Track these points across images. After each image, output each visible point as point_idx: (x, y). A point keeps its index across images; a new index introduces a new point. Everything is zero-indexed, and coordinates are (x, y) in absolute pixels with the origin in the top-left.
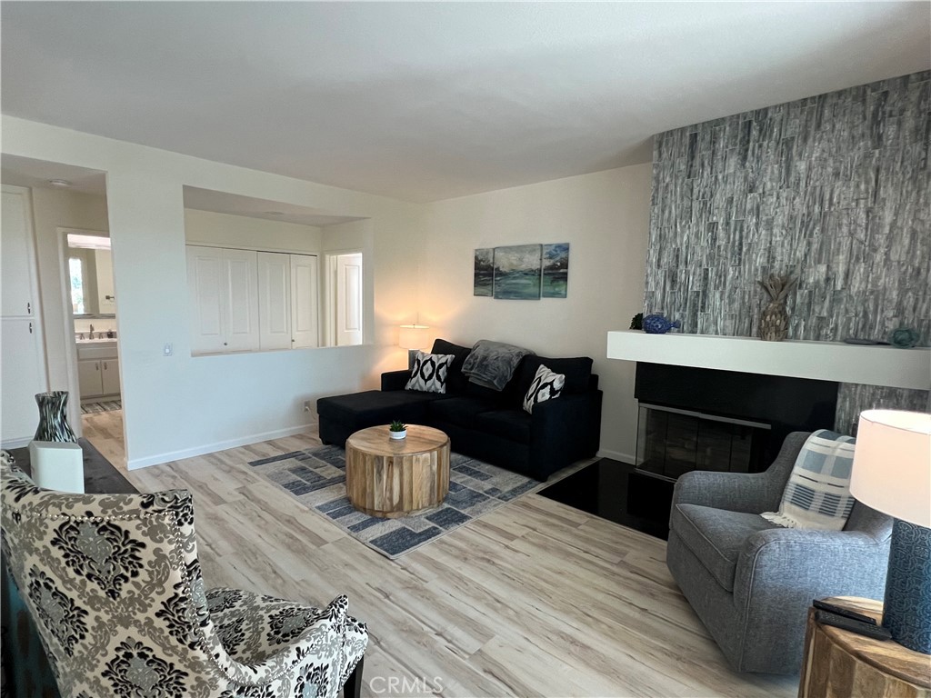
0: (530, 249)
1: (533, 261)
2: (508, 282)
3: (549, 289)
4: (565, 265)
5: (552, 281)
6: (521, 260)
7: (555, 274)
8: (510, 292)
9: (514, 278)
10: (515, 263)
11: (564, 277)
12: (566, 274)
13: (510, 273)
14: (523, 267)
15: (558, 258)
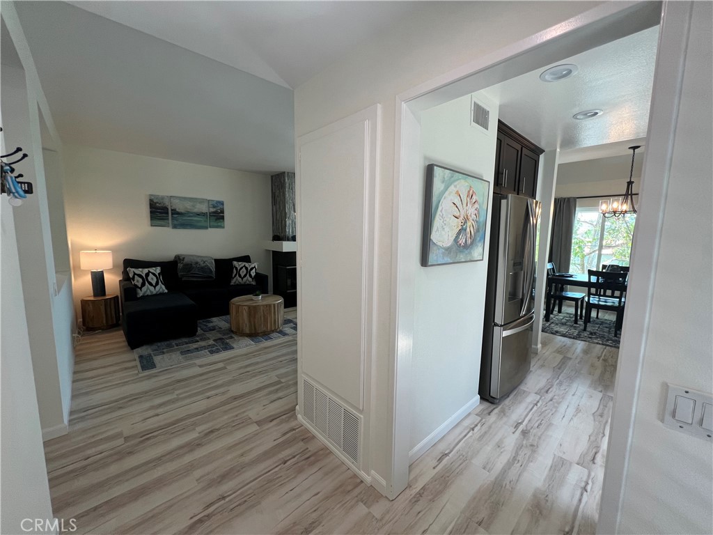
0: (202, 201)
1: (204, 208)
2: (184, 218)
3: (215, 224)
4: (222, 212)
5: (216, 220)
6: (193, 206)
7: (217, 216)
8: (187, 225)
9: (190, 216)
10: (189, 207)
11: (223, 218)
12: (223, 216)
13: (185, 213)
14: (196, 210)
15: (219, 208)
